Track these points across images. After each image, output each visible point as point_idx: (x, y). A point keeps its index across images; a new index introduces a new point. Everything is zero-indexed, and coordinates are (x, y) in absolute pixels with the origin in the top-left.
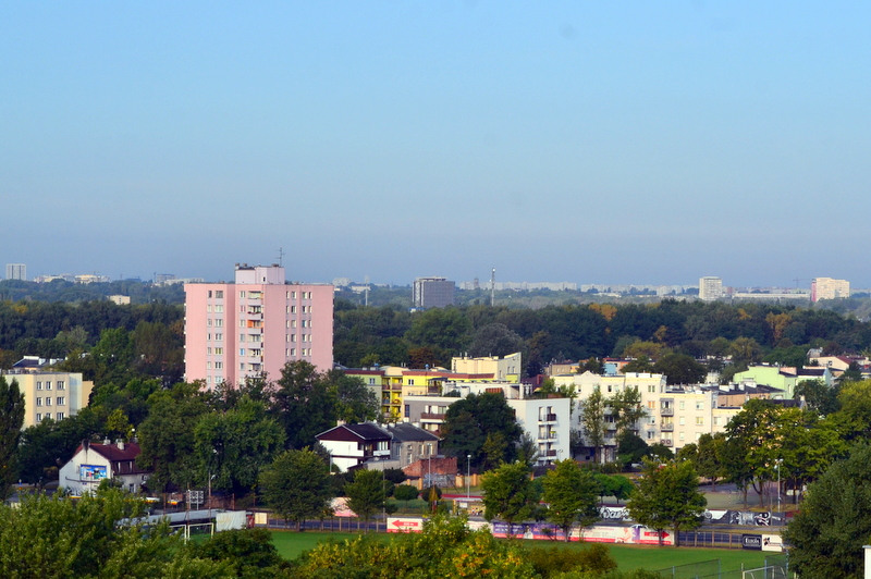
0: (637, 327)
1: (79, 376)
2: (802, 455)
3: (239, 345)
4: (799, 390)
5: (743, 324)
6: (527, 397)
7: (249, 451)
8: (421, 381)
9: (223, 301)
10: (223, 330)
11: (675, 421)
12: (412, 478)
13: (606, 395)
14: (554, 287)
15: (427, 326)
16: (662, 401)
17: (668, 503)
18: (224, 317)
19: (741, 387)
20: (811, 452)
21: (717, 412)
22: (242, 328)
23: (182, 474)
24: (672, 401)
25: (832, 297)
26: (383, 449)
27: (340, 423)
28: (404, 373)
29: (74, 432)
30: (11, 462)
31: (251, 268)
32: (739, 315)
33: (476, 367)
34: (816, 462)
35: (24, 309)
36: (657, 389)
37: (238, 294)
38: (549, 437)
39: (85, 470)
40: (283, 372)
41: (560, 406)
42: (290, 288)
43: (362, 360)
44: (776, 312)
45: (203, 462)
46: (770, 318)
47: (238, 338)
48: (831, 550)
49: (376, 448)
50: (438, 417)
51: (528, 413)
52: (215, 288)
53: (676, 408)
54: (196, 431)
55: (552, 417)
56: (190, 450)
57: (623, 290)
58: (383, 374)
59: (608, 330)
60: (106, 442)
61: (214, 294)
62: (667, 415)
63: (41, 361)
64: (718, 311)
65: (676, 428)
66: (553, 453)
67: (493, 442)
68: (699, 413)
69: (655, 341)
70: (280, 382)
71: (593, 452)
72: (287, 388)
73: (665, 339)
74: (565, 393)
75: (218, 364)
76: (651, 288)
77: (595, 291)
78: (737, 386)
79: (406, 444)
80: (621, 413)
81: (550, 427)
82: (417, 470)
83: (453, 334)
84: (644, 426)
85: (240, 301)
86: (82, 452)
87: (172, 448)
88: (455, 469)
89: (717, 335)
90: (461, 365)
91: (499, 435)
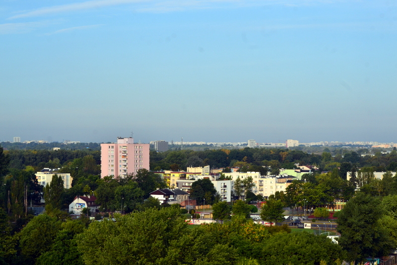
0: (237, 157)
1: (69, 174)
2: (311, 198)
3: (119, 164)
4: (303, 177)
5: (272, 155)
6: (217, 180)
7: (133, 198)
8: (177, 175)
9: (114, 149)
10: (114, 159)
11: (264, 187)
12: (182, 207)
13: (242, 179)
14: (198, 143)
15: (171, 157)
16: (259, 181)
17: (274, 213)
18: (114, 155)
19: (283, 176)
20: (314, 197)
21: (277, 184)
22: (120, 158)
23: (111, 206)
24: (263, 181)
25: (293, 146)
26: (171, 197)
27: (158, 189)
28: (171, 173)
29: (73, 193)
30: (59, 202)
31: (122, 139)
32: (271, 152)
33: (195, 170)
34: (315, 200)
35: (36, 152)
36: (258, 177)
37: (119, 147)
38: (224, 193)
39: (78, 205)
40: (138, 172)
41: (228, 183)
42: (136, 145)
43: (155, 168)
44: (283, 151)
45: (118, 202)
46: (281, 153)
47: (119, 161)
48: (351, 225)
49: (169, 197)
50: (188, 187)
51: (217, 185)
52: (111, 145)
53: (264, 183)
54: (115, 192)
55: (225, 186)
56: (113, 198)
57: (221, 144)
58: (164, 173)
59: (227, 158)
60: (84, 196)
61: (111, 147)
62: (261, 185)
63: (50, 170)
64: (264, 151)
65: (264, 190)
66: (226, 198)
67: (208, 194)
68: (271, 185)
69: (244, 161)
70: (137, 176)
71: (237, 198)
72: (139, 178)
73: (246, 161)
74: (229, 179)
75: (112, 170)
76: (231, 144)
77: (212, 145)
78: (282, 176)
79: (178, 196)
80: (247, 185)
81: (224, 189)
82: (183, 204)
83: (180, 160)
84: (253, 189)
85: (119, 149)
86: (77, 199)
87: (107, 197)
88: (196, 204)
89: (263, 159)
90: (191, 170)
91: (210, 193)
